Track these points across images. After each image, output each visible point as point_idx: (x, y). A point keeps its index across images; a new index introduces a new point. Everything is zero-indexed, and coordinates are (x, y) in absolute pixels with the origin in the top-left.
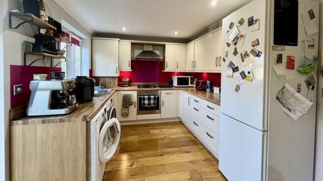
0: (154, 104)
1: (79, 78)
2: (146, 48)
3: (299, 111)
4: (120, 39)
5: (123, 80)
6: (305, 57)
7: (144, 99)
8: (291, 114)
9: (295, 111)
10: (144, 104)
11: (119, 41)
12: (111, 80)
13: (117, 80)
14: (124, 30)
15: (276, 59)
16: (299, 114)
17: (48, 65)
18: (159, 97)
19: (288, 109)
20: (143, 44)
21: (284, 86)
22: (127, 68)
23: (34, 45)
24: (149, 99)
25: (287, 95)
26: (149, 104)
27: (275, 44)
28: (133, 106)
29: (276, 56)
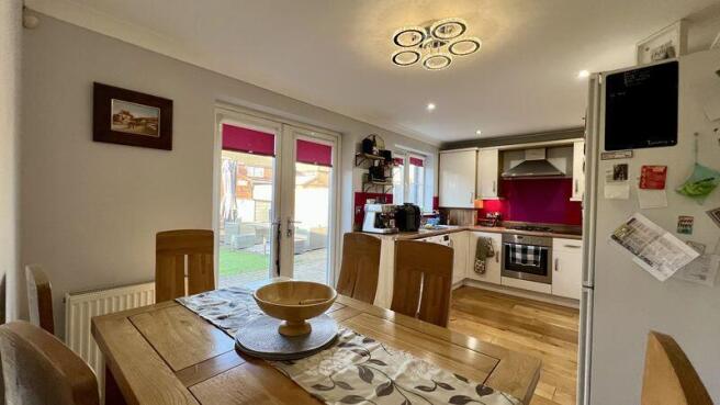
0: (535, 262)
1: (406, 205)
2: (530, 157)
3: (668, 266)
4: (479, 147)
5: (488, 215)
6: (697, 164)
7: (514, 250)
8: (652, 271)
9: (661, 265)
10: (514, 259)
11: (477, 151)
12: (465, 213)
13: (474, 213)
14: (479, 133)
15: (612, 173)
16: (670, 273)
17: (380, 192)
18: (546, 251)
19: (646, 260)
20: (523, 149)
21: (634, 219)
22: (491, 193)
23: (369, 175)
24: (524, 251)
25: (641, 234)
26: (525, 261)
27: (606, 149)
28: (494, 258)
29: (612, 169)
